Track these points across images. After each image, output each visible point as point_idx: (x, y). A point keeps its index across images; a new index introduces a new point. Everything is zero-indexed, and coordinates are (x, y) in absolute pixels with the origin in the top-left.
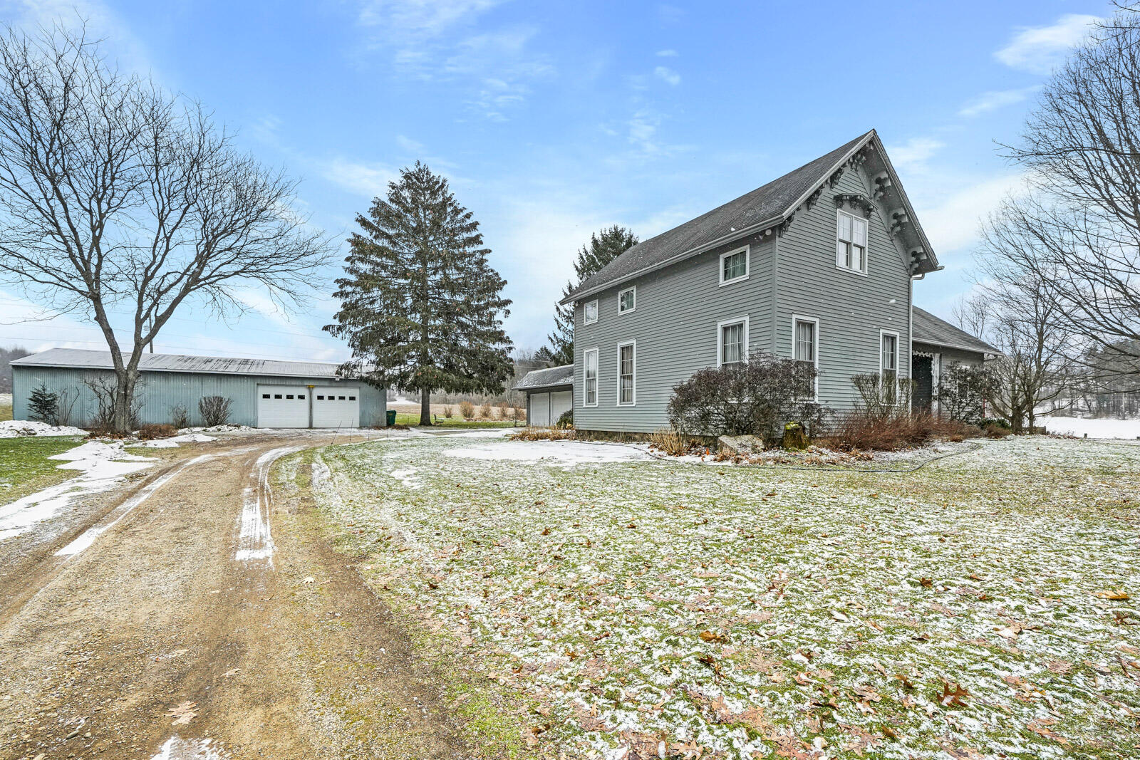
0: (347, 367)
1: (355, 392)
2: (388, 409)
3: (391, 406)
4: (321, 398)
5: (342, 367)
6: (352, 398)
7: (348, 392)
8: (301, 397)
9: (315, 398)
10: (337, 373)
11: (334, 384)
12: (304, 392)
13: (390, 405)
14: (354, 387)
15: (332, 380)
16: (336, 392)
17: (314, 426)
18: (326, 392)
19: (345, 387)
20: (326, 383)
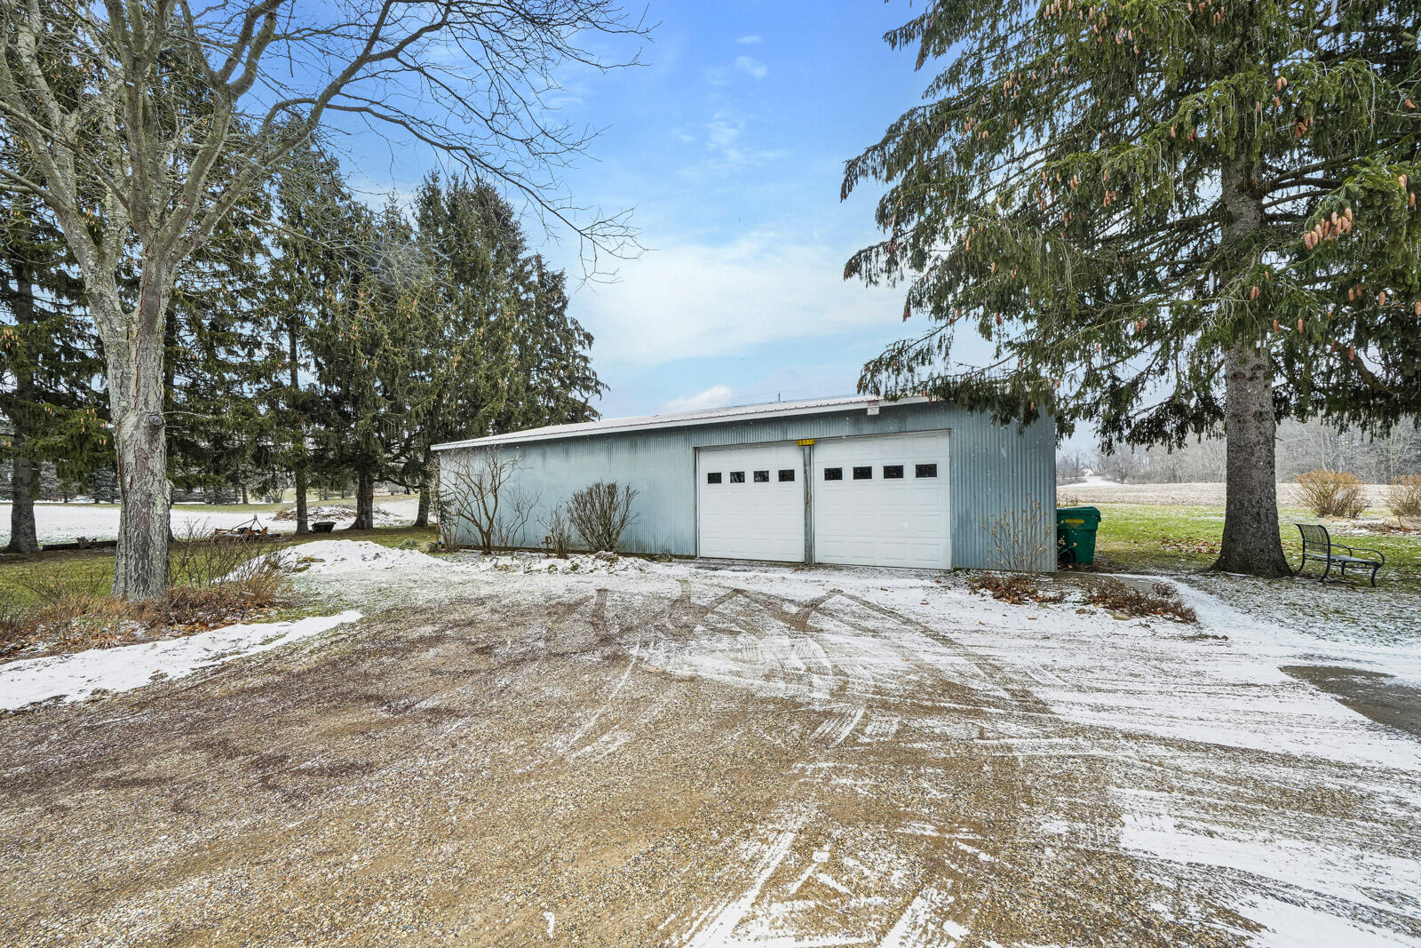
0: (894, 360)
1: (935, 449)
2: (1063, 504)
3: (1071, 495)
4: (833, 474)
5: (876, 367)
6: (926, 471)
7: (908, 452)
8: (786, 476)
9: (818, 475)
10: (862, 387)
11: (867, 429)
12: (791, 459)
13: (1069, 494)
14: (932, 432)
15: (858, 415)
16: (877, 454)
17: (818, 559)
18: (847, 456)
19: (901, 432)
20: (845, 429)
